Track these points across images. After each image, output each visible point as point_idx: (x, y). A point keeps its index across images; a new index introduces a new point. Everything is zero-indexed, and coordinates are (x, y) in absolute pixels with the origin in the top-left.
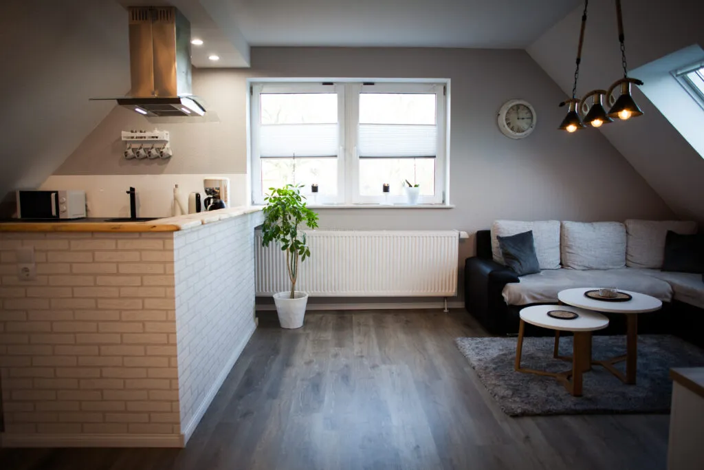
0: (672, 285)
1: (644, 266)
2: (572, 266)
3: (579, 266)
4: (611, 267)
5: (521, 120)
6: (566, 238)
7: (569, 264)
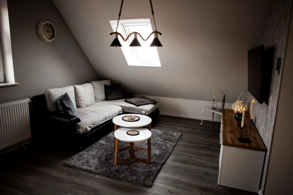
0: (122, 107)
1: (100, 100)
2: (82, 106)
3: (85, 105)
4: (93, 103)
5: (48, 32)
6: (78, 94)
7: (81, 105)
